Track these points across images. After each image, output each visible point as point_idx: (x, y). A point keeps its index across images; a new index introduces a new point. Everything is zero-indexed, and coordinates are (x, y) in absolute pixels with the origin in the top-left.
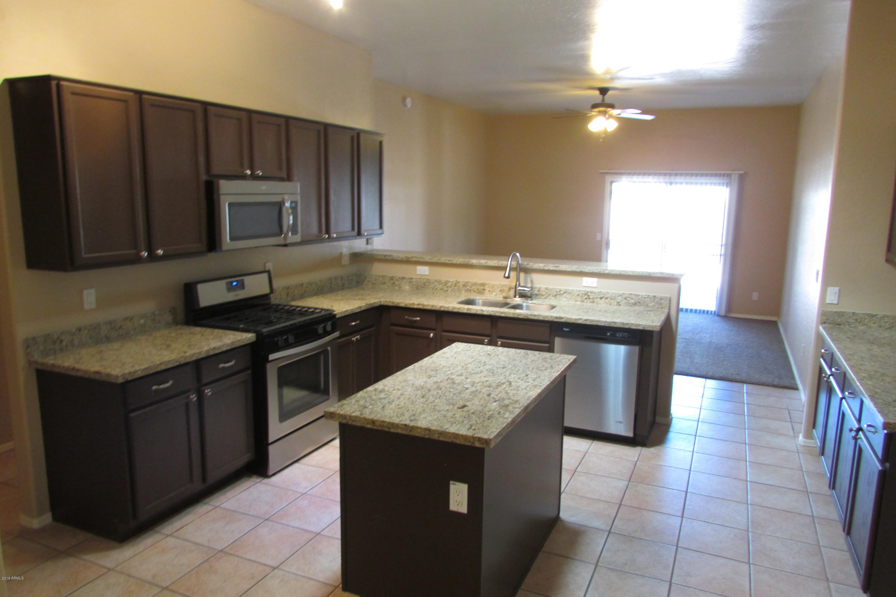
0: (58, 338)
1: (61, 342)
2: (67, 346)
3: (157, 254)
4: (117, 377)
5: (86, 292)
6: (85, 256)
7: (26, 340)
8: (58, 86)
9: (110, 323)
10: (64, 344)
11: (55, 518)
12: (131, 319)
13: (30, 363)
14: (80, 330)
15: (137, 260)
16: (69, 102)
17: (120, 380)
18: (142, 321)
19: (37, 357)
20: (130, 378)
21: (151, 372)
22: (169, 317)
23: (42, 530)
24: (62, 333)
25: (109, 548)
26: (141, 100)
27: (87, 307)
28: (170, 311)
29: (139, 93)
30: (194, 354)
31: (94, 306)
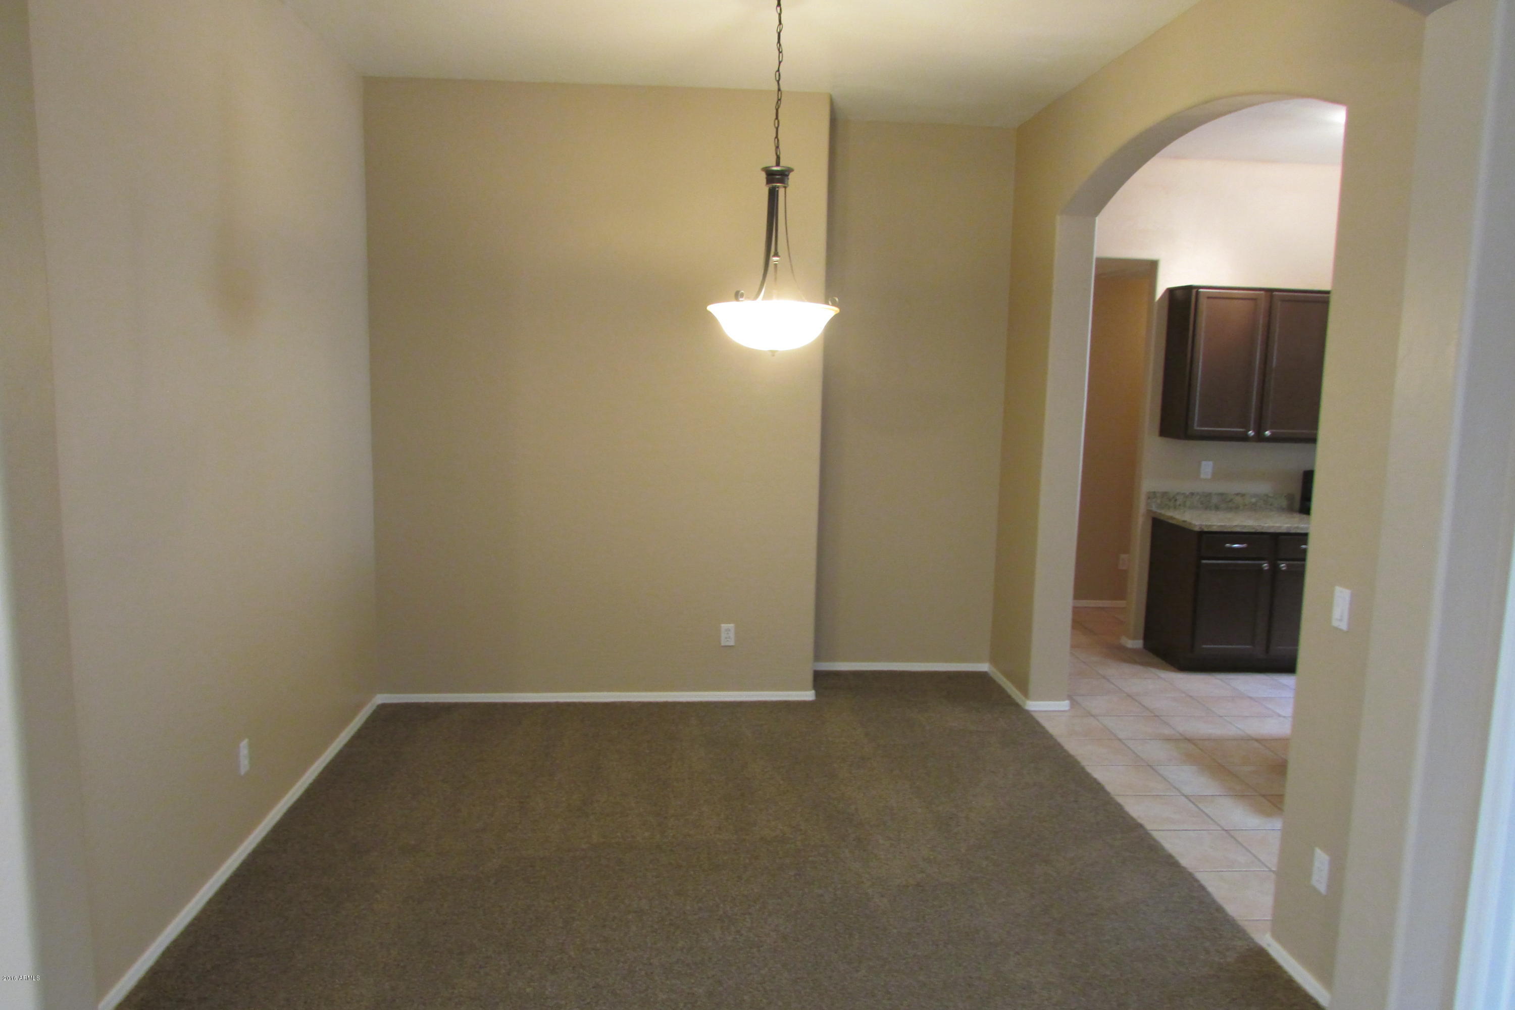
0: (1173, 497)
1: (1176, 500)
2: (1180, 505)
3: (1264, 435)
4: (1195, 526)
5: (1204, 463)
6: (1196, 428)
7: (1149, 493)
8: (1197, 293)
9: (1222, 494)
10: (1178, 503)
11: (1146, 646)
12: (1243, 495)
13: (1149, 512)
14: (1192, 494)
15: (1244, 438)
16: (1204, 304)
17: (1197, 529)
18: (1254, 500)
19: (1154, 509)
20: (1206, 529)
21: (1225, 530)
22: (1284, 503)
23: (1134, 651)
24: (1178, 494)
25: (1163, 668)
26: (1272, 297)
27: (1202, 476)
28: (1285, 496)
29: (1270, 291)
30: (1273, 527)
31: (1209, 477)
